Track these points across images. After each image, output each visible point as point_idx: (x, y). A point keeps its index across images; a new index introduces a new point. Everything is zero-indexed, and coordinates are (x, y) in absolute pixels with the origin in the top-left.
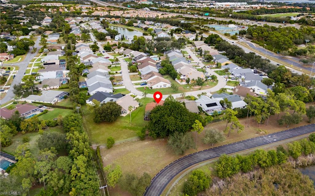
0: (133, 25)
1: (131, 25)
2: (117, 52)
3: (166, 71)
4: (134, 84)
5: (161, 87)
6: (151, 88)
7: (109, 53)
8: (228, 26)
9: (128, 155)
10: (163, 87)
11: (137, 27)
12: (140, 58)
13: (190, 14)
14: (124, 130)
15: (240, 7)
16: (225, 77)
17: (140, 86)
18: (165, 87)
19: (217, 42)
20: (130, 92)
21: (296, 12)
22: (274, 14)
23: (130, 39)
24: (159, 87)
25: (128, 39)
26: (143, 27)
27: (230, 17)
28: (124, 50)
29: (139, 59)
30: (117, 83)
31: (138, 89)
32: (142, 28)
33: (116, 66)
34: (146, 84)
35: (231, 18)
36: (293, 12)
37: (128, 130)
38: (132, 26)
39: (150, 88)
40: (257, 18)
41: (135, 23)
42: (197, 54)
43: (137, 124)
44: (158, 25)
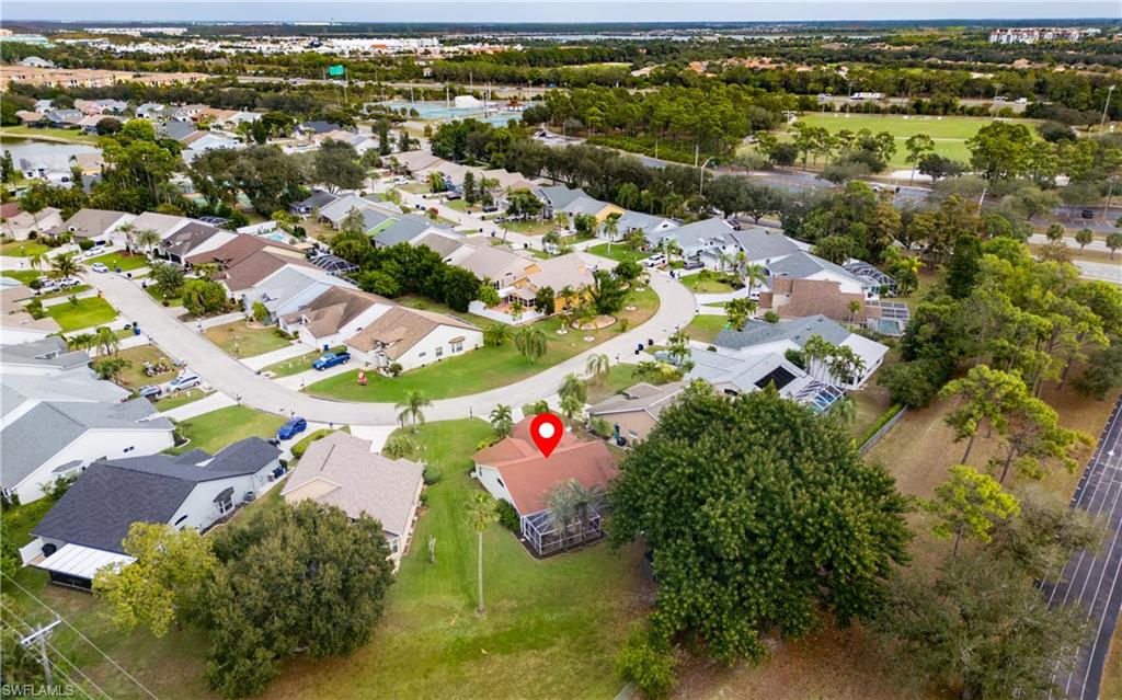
0: (19, 121)
1: (11, 120)
2: (22, 239)
3: (398, 275)
4: (273, 374)
5: (439, 354)
6: (396, 369)
8: (453, 105)
10: (447, 353)
12: (195, 243)
13: (261, 72)
15: (427, 52)
16: (653, 265)
17: (312, 377)
18: (460, 349)
19: (498, 145)
23: (53, 171)
24: (431, 359)
26: (80, 123)
27: (427, 78)
28: (65, 220)
29: (193, 246)
30: (163, 387)
31: (313, 390)
32: (80, 127)
33: (74, 301)
34: (342, 356)
35: (432, 80)
36: (603, 61)
38: (12, 125)
39: (382, 372)
40: (527, 77)
41: (25, 112)
42: (445, 200)
43: (518, 599)
44: (151, 110)
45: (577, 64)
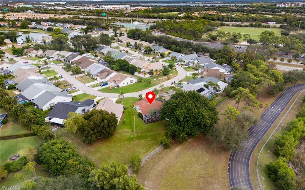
0: (28, 27)
2: (34, 56)
3: (119, 66)
4: (92, 87)
5: (127, 83)
6: (118, 86)
7: (21, 57)
8: (133, 24)
9: (170, 173)
10: (129, 83)
11: (35, 29)
13: (85, 15)
14: (132, 142)
15: (127, 9)
16: (177, 65)
17: (100, 88)
18: (132, 83)
19: (143, 35)
20: (96, 96)
21: (174, 11)
22: (159, 13)
23: (39, 40)
24: (126, 84)
25: (35, 41)
27: (126, 16)
28: (43, 52)
29: (72, 59)
30: (69, 89)
31: (100, 91)
32: (43, 29)
33: (48, 71)
34: (106, 84)
36: (172, 12)
37: (137, 140)
39: (115, 87)
40: (152, 16)
41: (30, 25)
42: (130, 48)
43: (142, 131)
44: (60, 25)
45: (165, 12)
